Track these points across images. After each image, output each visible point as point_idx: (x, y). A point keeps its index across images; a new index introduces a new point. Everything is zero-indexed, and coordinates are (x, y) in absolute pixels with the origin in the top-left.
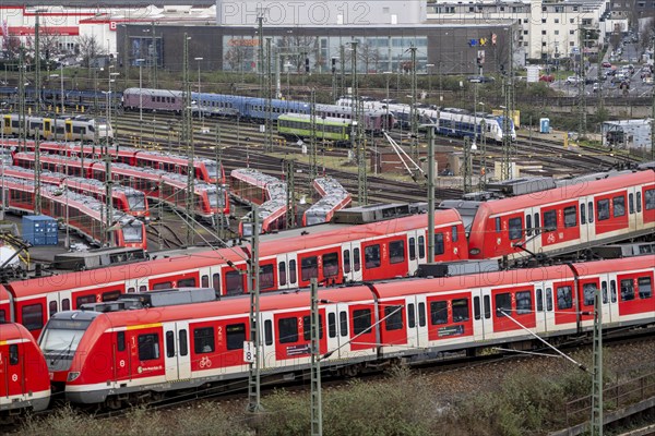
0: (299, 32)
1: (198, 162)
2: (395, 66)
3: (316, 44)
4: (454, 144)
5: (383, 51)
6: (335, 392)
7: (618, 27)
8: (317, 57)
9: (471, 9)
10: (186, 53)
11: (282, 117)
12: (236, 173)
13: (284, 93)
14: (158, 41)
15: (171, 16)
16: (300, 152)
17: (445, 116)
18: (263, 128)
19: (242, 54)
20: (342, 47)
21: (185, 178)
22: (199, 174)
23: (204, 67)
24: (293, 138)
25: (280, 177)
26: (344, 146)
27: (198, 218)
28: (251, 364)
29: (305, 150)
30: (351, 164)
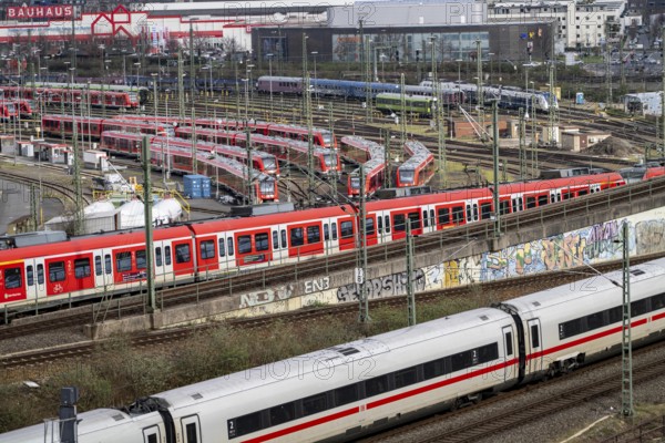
0: (391, 30)
1: (315, 130)
2: (464, 55)
3: (404, 40)
4: (511, 114)
5: (455, 44)
6: (426, 305)
7: (634, 22)
8: (404, 48)
9: (522, 11)
10: (305, 50)
11: (379, 95)
12: (344, 140)
13: (380, 77)
14: (283, 40)
15: (292, 21)
16: (393, 122)
17: (506, 92)
18: (365, 104)
19: (348, 47)
20: (424, 41)
21: (306, 144)
22: (317, 141)
23: (319, 59)
24: (387, 112)
25: (378, 142)
26: (428, 117)
27: (317, 174)
28: (361, 285)
29: (397, 121)
30: (433, 131)
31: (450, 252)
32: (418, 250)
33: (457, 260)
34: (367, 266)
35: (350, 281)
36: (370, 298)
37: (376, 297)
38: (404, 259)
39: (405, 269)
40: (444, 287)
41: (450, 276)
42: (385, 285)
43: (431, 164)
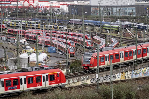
0: (108, 7)
1: (86, 35)
2: (128, 14)
3: (111, 9)
4: (141, 31)
5: (126, 11)
6: (116, 85)
8: (111, 12)
9: (145, 2)
10: (83, 12)
11: (104, 25)
12: (94, 37)
13: (104, 20)
14: (77, 9)
15: (80, 3)
16: (108, 33)
17: (139, 25)
18: (100, 27)
19: (95, 11)
20: (117, 10)
21: (83, 38)
22: (86, 37)
23: (87, 14)
24: (106, 30)
25: (103, 38)
26: (117, 31)
27: (86, 47)
28: (97, 79)
29: (109, 32)
30: (119, 35)
31: (123, 70)
32: (114, 69)
33: (125, 72)
34: (99, 73)
35: (94, 77)
36: (100, 82)
37: (102, 82)
38: (110, 71)
39: (110, 74)
40: (121, 80)
41: (123, 76)
42: (104, 79)
43: (118, 45)
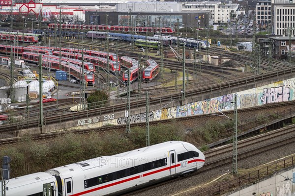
0: (142, 14)
1: (111, 54)
2: (172, 25)
3: (148, 18)
4: (190, 49)
5: (169, 20)
6: (154, 127)
7: (242, 13)
8: (148, 22)
9: (196, 7)
10: (107, 20)
12: (122, 58)
13: (137, 33)
14: (98, 17)
15: (102, 9)
16: (142, 51)
17: (188, 40)
18: (131, 44)
19: (124, 21)
20: (156, 19)
21: (107, 59)
22: (111, 58)
24: (140, 47)
25: (136, 59)
26: (156, 50)
27: (111, 72)
28: (127, 118)
29: (144, 51)
30: (158, 55)
31: (164, 105)
32: (151, 104)
33: (167, 108)
34: (130, 110)
35: (123, 116)
36: (131, 123)
37: (133, 123)
38: (145, 107)
39: (146, 111)
40: (162, 119)
41: (164, 115)
42: (137, 118)
43: (157, 69)
